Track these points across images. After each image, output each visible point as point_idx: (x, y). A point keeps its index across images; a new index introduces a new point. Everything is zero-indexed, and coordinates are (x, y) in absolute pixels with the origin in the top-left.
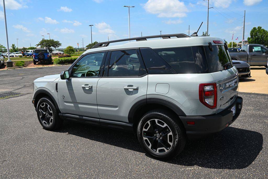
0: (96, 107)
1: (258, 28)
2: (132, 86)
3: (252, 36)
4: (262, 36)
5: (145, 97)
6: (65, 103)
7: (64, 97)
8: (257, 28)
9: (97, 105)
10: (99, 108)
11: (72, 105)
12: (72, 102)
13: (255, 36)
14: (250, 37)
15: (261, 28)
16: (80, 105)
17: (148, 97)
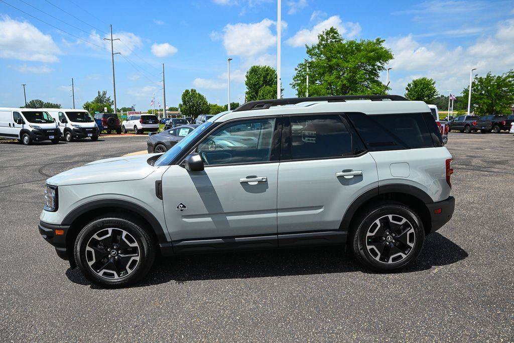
0: (274, 215)
1: (192, 90)
2: (350, 171)
3: (184, 102)
4: (197, 102)
5: (376, 186)
6: (185, 220)
7: (184, 207)
8: (190, 91)
9: (277, 211)
10: (280, 214)
11: (209, 219)
12: (208, 214)
13: (188, 102)
14: (182, 103)
15: (195, 91)
16: (229, 218)
17: (381, 184)
